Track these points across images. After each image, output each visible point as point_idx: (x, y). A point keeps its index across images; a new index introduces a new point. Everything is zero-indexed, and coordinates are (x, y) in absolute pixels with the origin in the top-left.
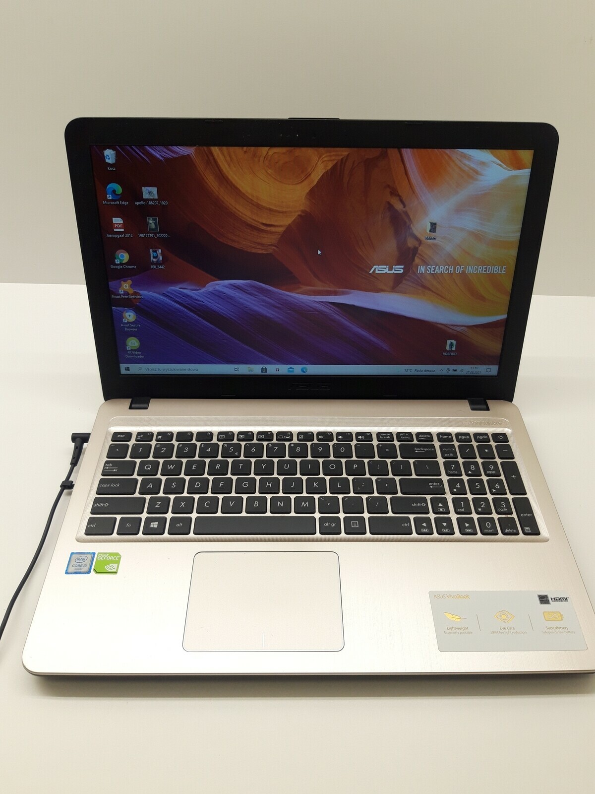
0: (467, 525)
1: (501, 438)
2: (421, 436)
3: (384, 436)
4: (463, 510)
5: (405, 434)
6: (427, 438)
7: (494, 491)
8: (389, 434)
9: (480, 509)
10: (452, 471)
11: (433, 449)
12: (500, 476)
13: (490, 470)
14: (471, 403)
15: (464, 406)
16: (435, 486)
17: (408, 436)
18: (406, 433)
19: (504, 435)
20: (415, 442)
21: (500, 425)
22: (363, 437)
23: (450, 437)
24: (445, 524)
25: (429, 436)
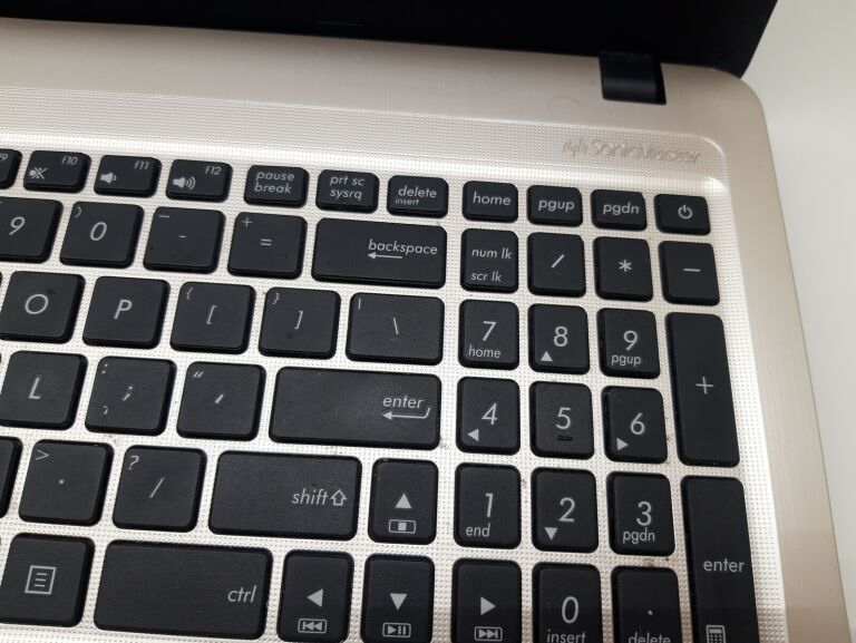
0: (486, 606)
1: (686, 213)
2: (405, 191)
3: (272, 182)
4: (485, 532)
5: (350, 182)
6: (423, 200)
7: (621, 444)
8: (291, 177)
9: (551, 532)
10: (486, 346)
11: (434, 250)
12: (654, 374)
13: (621, 348)
14: (607, 72)
15: (580, 81)
16: (406, 410)
17: (357, 188)
18: (352, 175)
19: (699, 204)
20: (381, 215)
21: (692, 159)
22: (192, 183)
23: (507, 201)
24: (398, 599)
25: (433, 194)
